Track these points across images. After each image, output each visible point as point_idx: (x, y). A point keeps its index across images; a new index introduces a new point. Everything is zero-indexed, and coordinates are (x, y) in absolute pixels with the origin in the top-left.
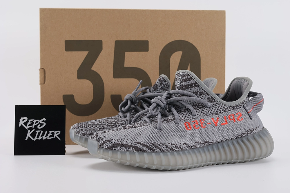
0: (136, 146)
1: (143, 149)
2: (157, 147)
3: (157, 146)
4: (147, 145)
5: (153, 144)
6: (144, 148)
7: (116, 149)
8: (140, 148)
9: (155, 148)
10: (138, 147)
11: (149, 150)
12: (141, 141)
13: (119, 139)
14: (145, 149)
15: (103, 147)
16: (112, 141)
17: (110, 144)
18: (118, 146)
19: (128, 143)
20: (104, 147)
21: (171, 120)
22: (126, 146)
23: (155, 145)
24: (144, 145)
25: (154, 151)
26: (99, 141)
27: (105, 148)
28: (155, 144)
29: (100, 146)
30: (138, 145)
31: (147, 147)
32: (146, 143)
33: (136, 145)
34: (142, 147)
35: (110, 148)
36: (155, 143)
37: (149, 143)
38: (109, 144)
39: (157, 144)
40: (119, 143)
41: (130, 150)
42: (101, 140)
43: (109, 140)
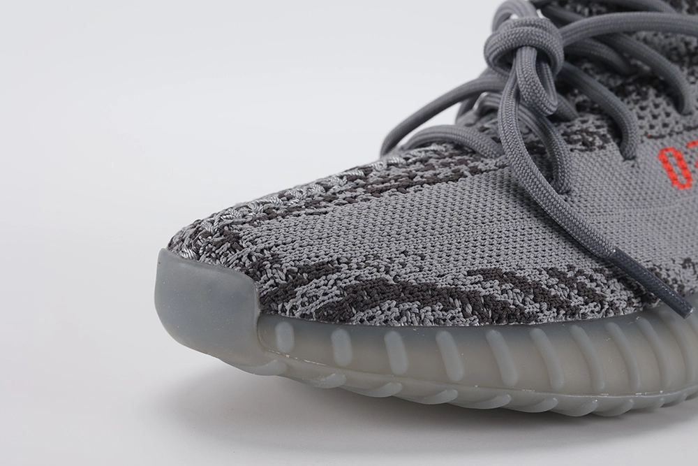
0: (484, 292)
1: (522, 310)
2: (582, 290)
3: (583, 285)
4: (537, 285)
5: (561, 276)
6: (524, 302)
7: (371, 318)
8: (505, 303)
9: (577, 301)
10: (491, 297)
11: (549, 309)
12: (501, 259)
13: (376, 257)
14: (531, 308)
15: (288, 307)
16: (339, 270)
17: (335, 291)
18: (383, 300)
19: (431, 279)
20: (294, 308)
21: (603, 137)
22: (426, 294)
23: (573, 279)
24: (521, 283)
25: (573, 315)
26: (256, 271)
27: (303, 316)
28: (570, 274)
29: (271, 303)
30: (493, 288)
31: (540, 294)
32: (528, 273)
33: (478, 288)
34: (512, 297)
35: (336, 315)
36: (570, 268)
37: (544, 272)
38: (327, 290)
39: (580, 272)
40: (384, 282)
41: (453, 318)
42: (269, 265)
43: (321, 267)
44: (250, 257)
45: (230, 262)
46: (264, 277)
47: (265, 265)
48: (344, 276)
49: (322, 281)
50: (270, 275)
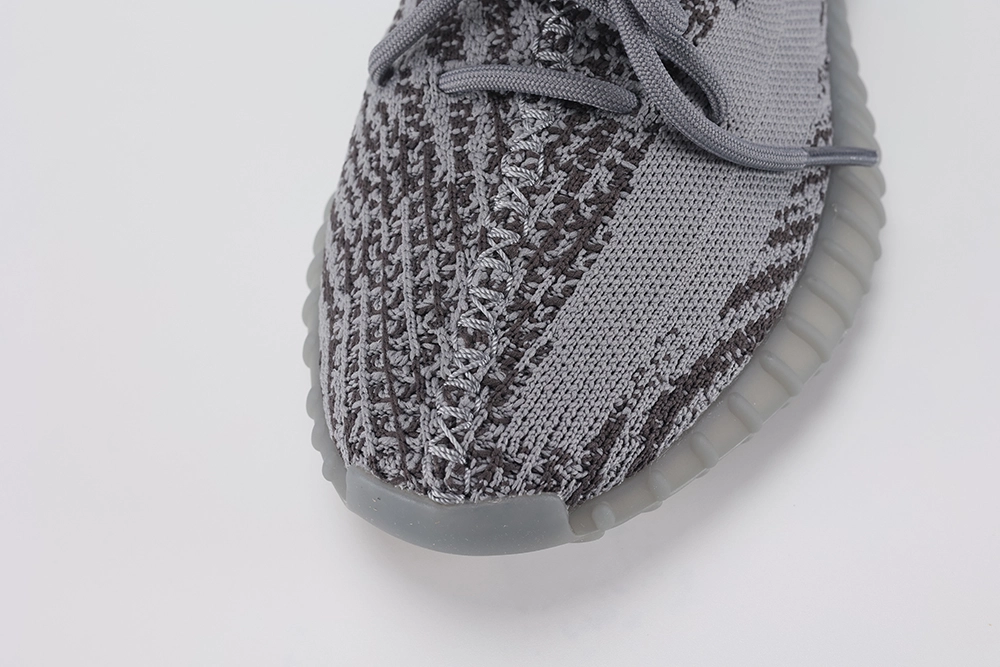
0: (743, 325)
4: (772, 271)
6: (771, 300)
7: (672, 439)
8: (762, 318)
10: (751, 324)
11: (788, 285)
14: (778, 301)
15: (597, 492)
16: (625, 419)
18: (675, 415)
20: (603, 487)
22: (704, 375)
24: (762, 283)
28: (783, 225)
30: (747, 313)
31: (778, 278)
33: (736, 326)
39: (787, 212)
40: (667, 395)
42: (562, 468)
43: (609, 430)
44: (534, 470)
45: (518, 489)
46: (564, 482)
47: (558, 471)
48: (633, 422)
49: (619, 442)
50: (569, 477)
